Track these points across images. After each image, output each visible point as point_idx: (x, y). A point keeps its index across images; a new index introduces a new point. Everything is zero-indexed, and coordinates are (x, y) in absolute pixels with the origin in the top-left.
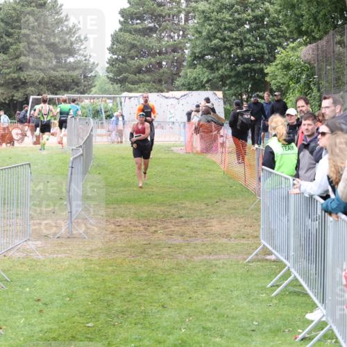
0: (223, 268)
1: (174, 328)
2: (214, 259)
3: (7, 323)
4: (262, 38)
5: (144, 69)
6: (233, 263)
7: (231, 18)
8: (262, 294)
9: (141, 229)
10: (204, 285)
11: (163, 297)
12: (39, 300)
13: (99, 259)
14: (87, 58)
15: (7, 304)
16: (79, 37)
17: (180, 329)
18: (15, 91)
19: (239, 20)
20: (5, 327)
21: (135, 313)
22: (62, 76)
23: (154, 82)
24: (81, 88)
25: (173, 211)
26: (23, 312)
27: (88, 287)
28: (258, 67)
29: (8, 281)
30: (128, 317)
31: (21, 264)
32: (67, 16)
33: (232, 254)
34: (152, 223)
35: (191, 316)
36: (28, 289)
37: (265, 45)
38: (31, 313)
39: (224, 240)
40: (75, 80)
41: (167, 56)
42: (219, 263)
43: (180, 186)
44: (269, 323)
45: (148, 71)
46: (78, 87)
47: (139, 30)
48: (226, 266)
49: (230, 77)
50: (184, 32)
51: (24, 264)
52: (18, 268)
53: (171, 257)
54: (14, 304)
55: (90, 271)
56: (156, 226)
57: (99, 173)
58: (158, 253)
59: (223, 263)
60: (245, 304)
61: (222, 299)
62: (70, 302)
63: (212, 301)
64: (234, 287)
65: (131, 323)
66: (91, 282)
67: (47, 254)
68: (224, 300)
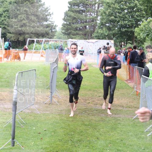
0: (123, 121)
1: (103, 149)
2: (118, 117)
3: (25, 144)
4: (132, 17)
5: (78, 29)
6: (127, 119)
7: (119, 8)
8: (143, 135)
9: (82, 101)
10: (115, 129)
11: (97, 134)
12: (40, 133)
13: (66, 114)
14: (53, 23)
15: (25, 135)
16: (50, 13)
17: (107, 150)
18: (19, 36)
19: (122, 8)
20: (24, 146)
21: (85, 141)
22: (41, 30)
23: (83, 35)
24: (50, 36)
25: (96, 94)
26: (33, 139)
27: (62, 128)
28: (130, 30)
29: (24, 124)
30: (82, 143)
31: (30, 116)
32: (44, 3)
33: (126, 115)
34: (87, 98)
35: (111, 144)
36: (34, 128)
37: (134, 20)
38: (36, 139)
39: (121, 108)
40: (47, 32)
41: (89, 23)
42: (121, 119)
43: (97, 82)
44: (148, 149)
45: (80, 29)
46: (48, 35)
47: (77, 11)
48: (124, 120)
49: (117, 34)
50: (97, 13)
51: (31, 116)
52: (29, 118)
53: (98, 115)
54: (28, 135)
55: (62, 120)
56: (89, 100)
57: (61, 75)
58: (92, 113)
59: (122, 119)
60: (135, 139)
61: (124, 136)
62: (54, 135)
63: (120, 137)
64: (129, 130)
65: (84, 146)
66: (63, 125)
67: (41, 111)
68: (125, 137)
